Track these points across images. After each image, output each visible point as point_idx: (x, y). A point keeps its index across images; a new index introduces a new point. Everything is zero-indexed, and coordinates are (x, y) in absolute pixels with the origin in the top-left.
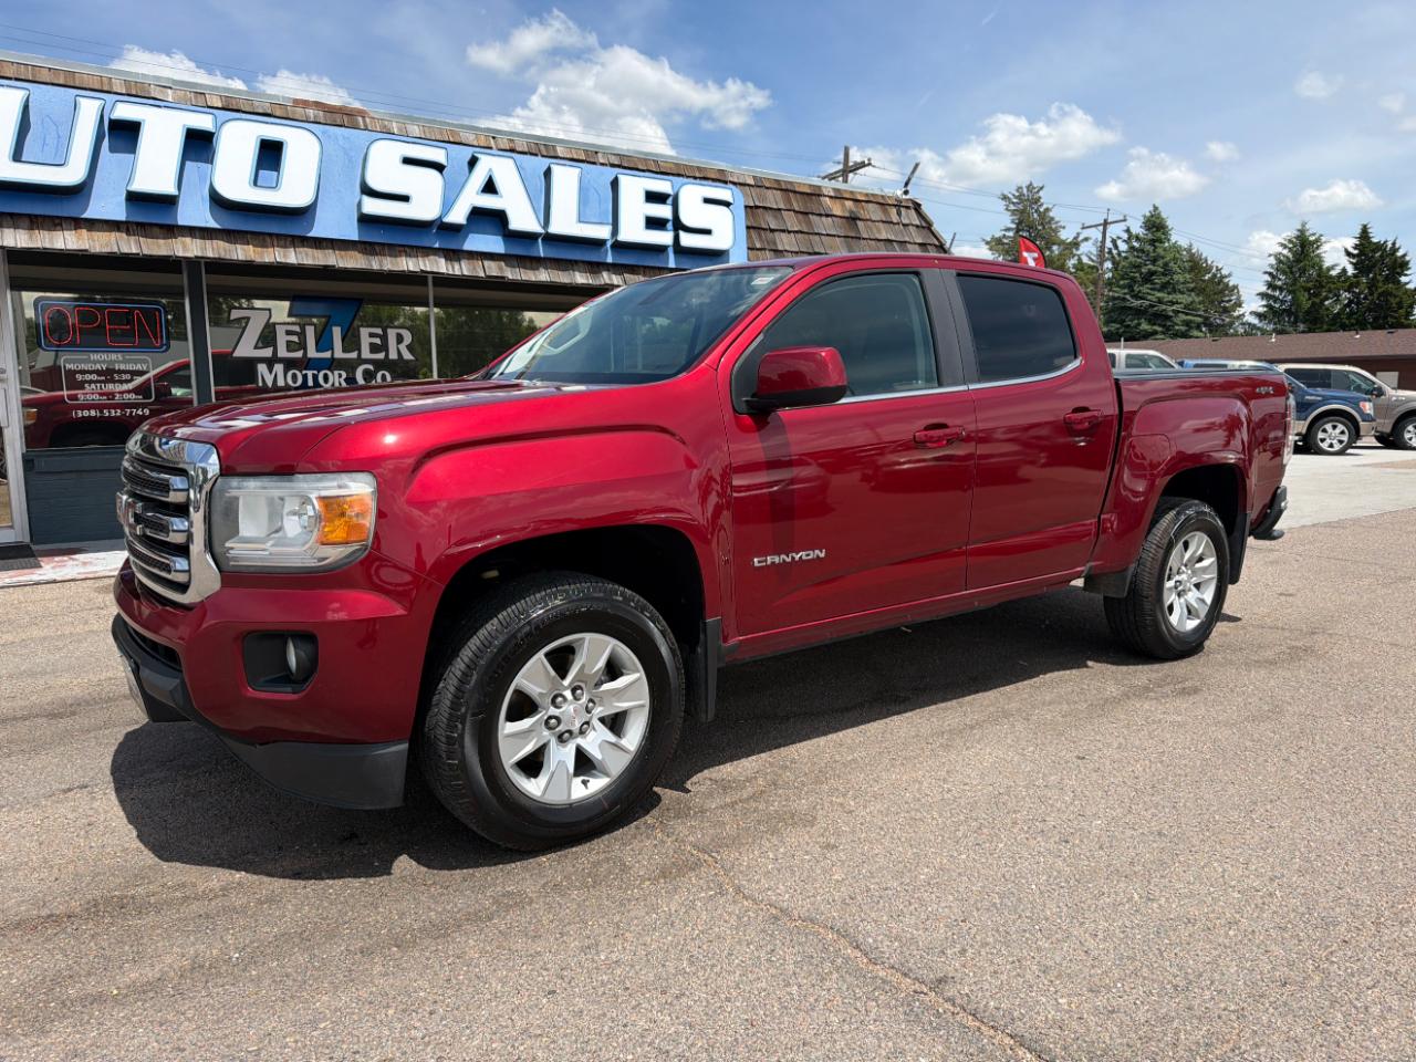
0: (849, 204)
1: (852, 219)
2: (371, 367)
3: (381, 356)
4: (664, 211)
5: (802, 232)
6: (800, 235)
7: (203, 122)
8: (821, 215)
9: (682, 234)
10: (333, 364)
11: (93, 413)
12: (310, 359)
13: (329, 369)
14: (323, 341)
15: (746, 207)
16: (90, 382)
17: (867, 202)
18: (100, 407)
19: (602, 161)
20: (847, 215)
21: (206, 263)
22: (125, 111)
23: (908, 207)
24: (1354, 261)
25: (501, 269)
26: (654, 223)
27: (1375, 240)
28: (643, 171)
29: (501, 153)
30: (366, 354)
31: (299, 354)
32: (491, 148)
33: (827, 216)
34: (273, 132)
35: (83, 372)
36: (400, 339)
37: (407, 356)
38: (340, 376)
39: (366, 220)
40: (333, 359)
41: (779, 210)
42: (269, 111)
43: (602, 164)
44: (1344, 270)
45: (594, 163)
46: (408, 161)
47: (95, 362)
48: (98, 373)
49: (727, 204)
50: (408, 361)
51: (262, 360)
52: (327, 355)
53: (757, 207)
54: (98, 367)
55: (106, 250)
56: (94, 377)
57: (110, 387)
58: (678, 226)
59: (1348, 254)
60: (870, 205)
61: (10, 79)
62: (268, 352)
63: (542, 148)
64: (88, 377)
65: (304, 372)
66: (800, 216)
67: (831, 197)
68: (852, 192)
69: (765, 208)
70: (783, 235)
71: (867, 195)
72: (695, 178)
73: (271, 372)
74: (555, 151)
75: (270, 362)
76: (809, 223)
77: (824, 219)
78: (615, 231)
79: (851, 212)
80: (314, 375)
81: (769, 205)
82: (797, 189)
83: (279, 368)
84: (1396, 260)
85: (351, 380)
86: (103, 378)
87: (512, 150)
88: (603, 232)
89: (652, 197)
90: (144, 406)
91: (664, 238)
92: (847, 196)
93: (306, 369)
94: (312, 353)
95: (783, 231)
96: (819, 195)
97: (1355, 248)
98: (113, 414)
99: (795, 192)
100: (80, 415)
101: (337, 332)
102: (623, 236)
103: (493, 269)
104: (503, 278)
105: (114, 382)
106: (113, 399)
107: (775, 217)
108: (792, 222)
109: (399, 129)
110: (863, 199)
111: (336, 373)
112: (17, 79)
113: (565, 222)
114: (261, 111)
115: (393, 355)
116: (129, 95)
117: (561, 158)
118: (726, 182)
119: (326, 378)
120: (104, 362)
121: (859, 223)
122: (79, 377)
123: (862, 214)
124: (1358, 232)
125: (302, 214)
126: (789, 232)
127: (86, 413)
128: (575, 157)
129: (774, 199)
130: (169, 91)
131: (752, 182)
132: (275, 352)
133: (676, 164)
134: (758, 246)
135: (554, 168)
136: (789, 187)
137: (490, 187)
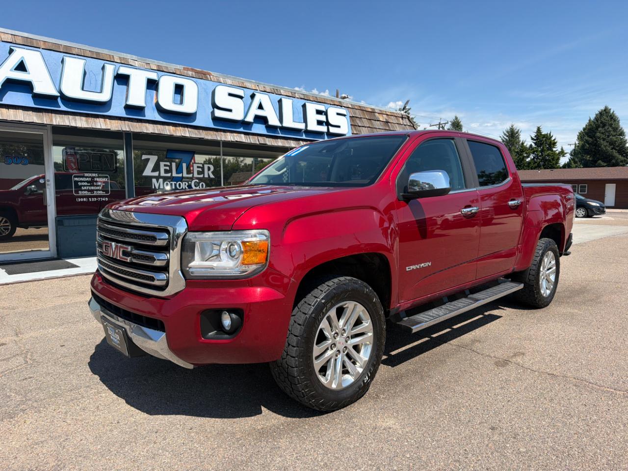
0: (385, 116)
1: (387, 122)
2: (197, 181)
3: (201, 176)
4: (322, 118)
5: (369, 127)
6: (369, 128)
7: (153, 76)
8: (375, 120)
9: (330, 127)
10: (181, 179)
11: (85, 199)
12: (174, 177)
13: (181, 182)
14: (179, 169)
15: (350, 117)
16: (84, 186)
17: (391, 115)
18: (88, 197)
19: (297, 96)
20: (385, 120)
21: (125, 133)
22: (123, 70)
23: (405, 118)
24: (535, 142)
25: (264, 140)
26: (320, 123)
27: (543, 133)
28: (312, 101)
29: (260, 92)
30: (196, 175)
31: (169, 175)
32: (257, 90)
33: (378, 121)
34: (180, 81)
35: (81, 182)
36: (209, 169)
37: (212, 176)
38: (185, 184)
39: (216, 119)
40: (183, 177)
41: (361, 118)
42: (174, 72)
43: (297, 98)
44: (531, 145)
45: (295, 97)
46: (230, 95)
47: (86, 177)
48: (88, 182)
49: (344, 115)
50: (212, 178)
51: (154, 177)
52: (180, 175)
53: (353, 117)
54: (88, 179)
55: (117, 129)
56: (86, 184)
57: (92, 188)
58: (328, 124)
59: (532, 139)
60: (392, 117)
61: (75, 55)
62: (156, 174)
63: (276, 91)
64: (83, 184)
65: (171, 182)
66: (369, 120)
67: (378, 113)
68: (385, 112)
69: (356, 117)
70: (363, 128)
71: (391, 113)
72: (331, 104)
73: (158, 182)
74: (280, 92)
75: (157, 178)
76: (372, 124)
77: (377, 122)
78: (306, 126)
79: (386, 119)
80: (175, 184)
81: (357, 116)
82: (367, 110)
83: (161, 180)
84: (551, 142)
85: (190, 186)
86: (89, 184)
87: (265, 91)
88: (301, 126)
89: (319, 112)
90: (105, 197)
91: (324, 129)
92: (384, 113)
93: (172, 181)
94: (174, 174)
95: (363, 127)
96: (374, 112)
97: (535, 137)
98: (93, 200)
99: (366, 111)
100: (79, 201)
101: (184, 165)
102: (309, 128)
103: (262, 140)
104: (265, 144)
105: (94, 186)
106: (93, 193)
107: (360, 121)
108: (366, 123)
109: (224, 81)
110: (390, 114)
111: (184, 183)
112: (77, 55)
113: (289, 122)
114: (172, 72)
115: (206, 176)
116: (121, 63)
117: (283, 95)
118: (342, 106)
119: (180, 185)
120: (90, 177)
121: (389, 124)
122: (80, 184)
123: (390, 121)
124: (535, 130)
125: (190, 116)
126: (365, 127)
127: (82, 200)
128: (288, 95)
129: (358, 114)
130: (136, 62)
131: (350, 106)
132: (160, 173)
133: (324, 99)
134: (355, 132)
135: (283, 99)
136: (364, 109)
137: (260, 107)
